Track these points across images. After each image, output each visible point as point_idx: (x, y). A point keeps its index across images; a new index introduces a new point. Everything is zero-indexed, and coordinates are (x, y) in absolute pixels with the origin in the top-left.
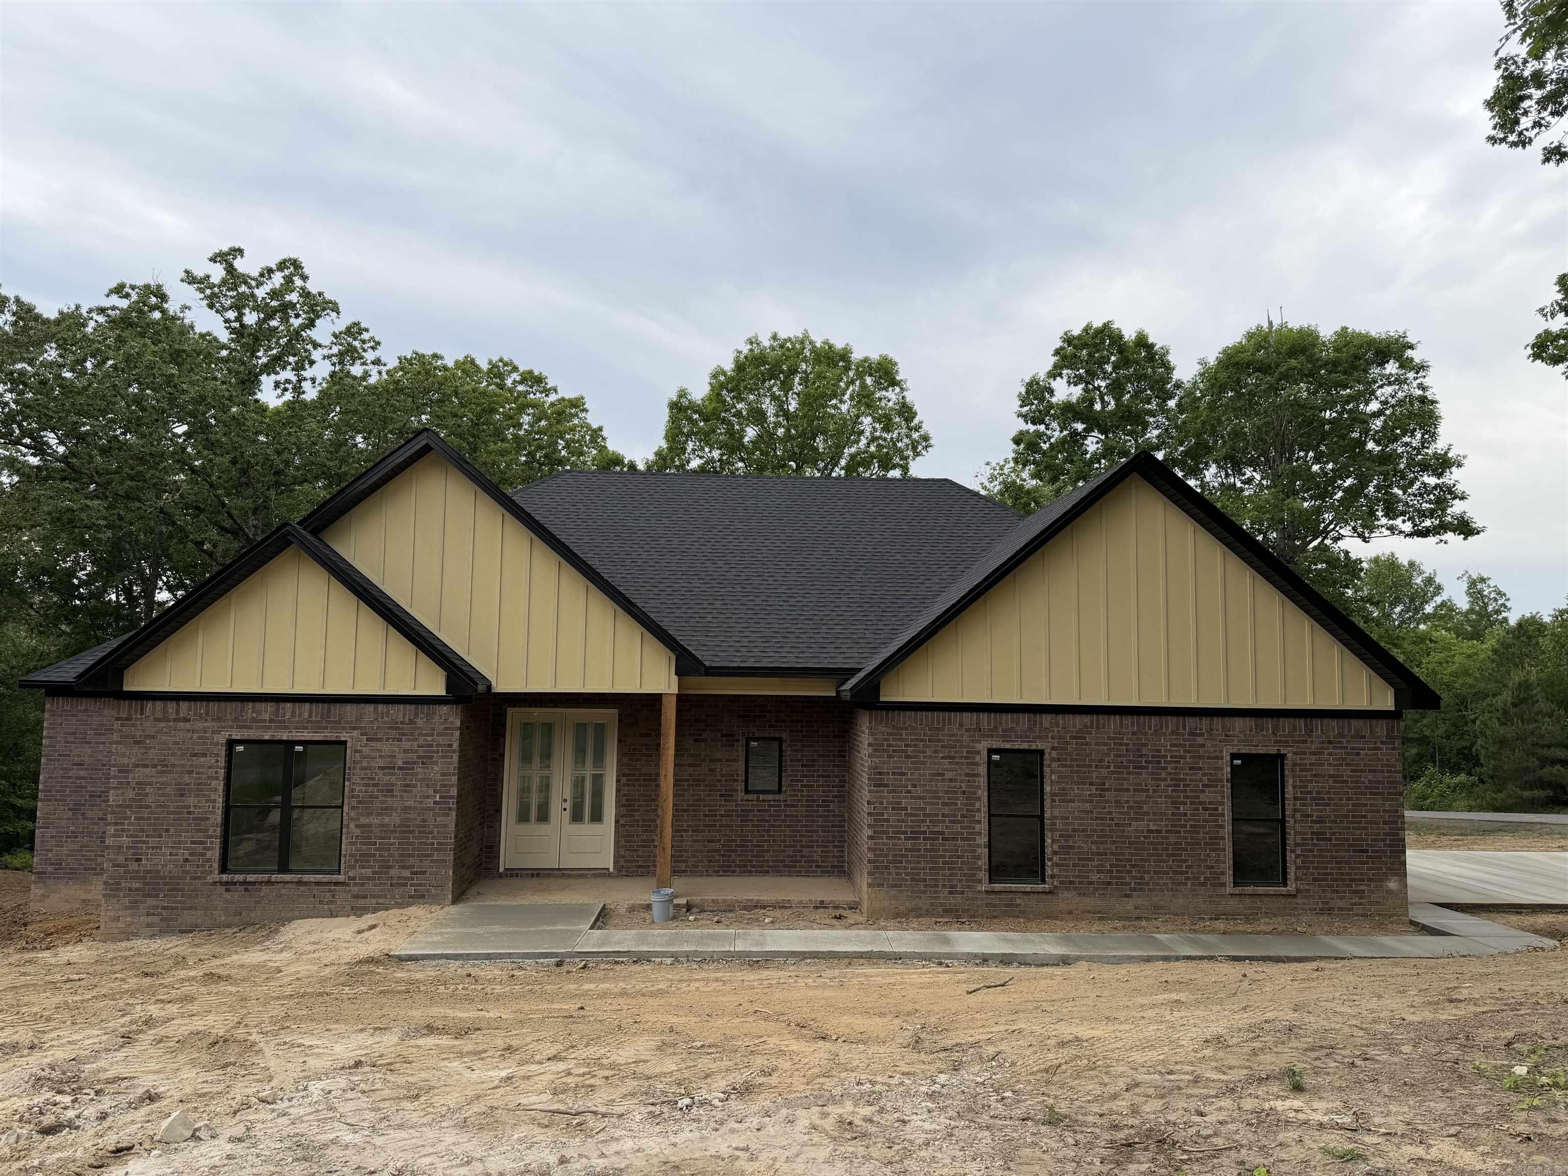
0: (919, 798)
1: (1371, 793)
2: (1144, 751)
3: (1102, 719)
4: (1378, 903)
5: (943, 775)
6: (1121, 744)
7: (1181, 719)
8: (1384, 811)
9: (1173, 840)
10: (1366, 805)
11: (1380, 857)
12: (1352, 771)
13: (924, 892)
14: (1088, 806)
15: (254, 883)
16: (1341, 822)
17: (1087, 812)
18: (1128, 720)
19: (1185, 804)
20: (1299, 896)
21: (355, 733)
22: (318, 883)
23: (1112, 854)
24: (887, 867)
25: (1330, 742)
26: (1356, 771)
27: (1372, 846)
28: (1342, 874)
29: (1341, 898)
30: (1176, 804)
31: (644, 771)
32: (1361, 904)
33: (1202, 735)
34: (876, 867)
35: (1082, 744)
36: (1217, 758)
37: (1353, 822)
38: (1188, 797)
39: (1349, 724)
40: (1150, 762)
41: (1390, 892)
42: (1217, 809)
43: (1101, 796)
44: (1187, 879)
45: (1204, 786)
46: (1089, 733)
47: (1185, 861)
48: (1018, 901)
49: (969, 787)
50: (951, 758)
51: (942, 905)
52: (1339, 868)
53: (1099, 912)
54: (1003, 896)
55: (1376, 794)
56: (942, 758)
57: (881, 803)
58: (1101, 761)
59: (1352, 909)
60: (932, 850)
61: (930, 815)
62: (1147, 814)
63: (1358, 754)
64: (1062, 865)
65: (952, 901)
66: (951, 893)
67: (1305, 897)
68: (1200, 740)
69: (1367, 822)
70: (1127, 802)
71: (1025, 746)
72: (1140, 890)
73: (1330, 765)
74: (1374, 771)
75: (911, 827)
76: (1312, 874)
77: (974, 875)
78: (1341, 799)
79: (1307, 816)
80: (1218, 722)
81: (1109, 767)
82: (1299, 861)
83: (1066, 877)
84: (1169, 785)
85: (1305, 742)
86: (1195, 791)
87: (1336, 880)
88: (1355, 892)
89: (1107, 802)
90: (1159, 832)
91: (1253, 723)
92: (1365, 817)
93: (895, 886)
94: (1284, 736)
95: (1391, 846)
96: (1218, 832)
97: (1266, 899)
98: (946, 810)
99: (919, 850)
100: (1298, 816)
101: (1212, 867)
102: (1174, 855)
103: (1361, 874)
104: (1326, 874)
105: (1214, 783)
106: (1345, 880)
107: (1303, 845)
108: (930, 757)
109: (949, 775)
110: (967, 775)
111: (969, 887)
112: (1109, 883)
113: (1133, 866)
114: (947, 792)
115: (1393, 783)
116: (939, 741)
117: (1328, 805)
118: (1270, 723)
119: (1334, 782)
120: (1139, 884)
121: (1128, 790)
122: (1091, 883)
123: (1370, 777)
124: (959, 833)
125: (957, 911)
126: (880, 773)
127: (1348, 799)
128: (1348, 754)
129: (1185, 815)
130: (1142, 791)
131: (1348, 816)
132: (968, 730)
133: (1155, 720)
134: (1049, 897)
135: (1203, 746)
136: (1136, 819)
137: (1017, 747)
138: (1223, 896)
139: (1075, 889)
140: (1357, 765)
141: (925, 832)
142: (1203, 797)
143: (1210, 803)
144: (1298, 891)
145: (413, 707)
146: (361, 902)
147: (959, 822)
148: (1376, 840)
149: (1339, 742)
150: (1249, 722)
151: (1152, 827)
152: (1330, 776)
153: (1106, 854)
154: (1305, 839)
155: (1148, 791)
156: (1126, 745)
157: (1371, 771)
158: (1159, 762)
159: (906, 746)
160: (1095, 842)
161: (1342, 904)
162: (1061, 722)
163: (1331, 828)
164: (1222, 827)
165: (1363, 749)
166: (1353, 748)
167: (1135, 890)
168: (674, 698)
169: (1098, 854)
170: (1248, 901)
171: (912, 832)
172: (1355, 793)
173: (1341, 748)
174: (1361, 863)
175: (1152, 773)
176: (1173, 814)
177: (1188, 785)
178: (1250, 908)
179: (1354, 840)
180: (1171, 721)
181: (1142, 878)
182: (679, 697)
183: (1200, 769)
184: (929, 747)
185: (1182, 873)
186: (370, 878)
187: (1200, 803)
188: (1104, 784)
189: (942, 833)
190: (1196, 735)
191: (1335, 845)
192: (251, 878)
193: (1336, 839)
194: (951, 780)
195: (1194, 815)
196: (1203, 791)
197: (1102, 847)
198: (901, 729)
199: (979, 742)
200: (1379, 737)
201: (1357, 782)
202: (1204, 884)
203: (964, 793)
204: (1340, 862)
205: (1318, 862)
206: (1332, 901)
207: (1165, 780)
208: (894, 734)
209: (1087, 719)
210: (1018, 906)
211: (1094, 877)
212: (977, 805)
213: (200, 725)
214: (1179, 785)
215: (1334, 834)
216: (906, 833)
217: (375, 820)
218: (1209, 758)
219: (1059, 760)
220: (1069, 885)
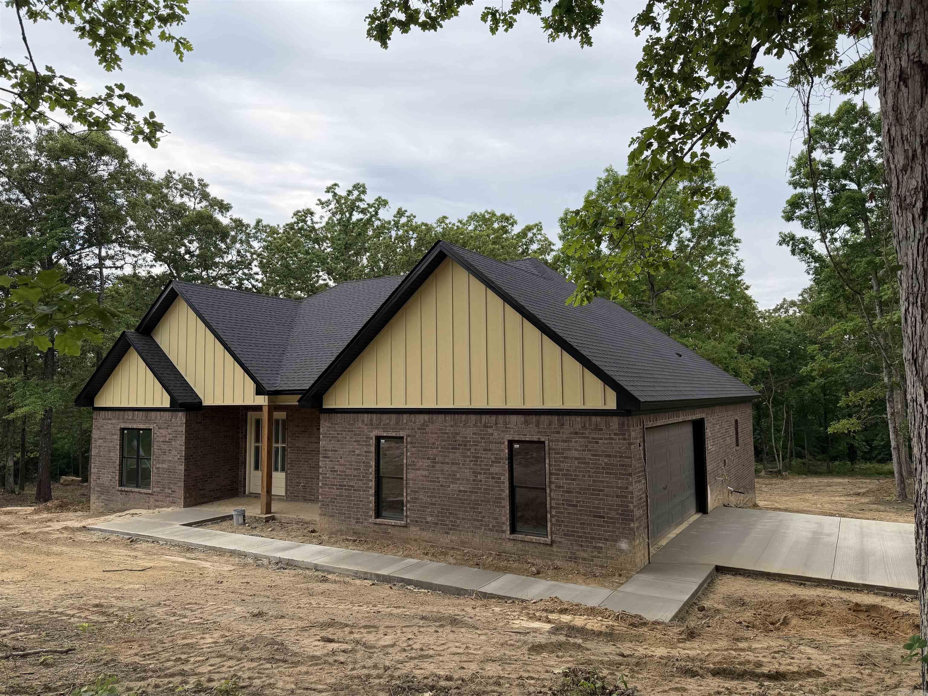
0: (342, 465)
1: (607, 473)
2: (458, 438)
3: (435, 417)
4: (612, 558)
5: (354, 452)
6: (445, 433)
7: (479, 416)
8: (617, 487)
9: (473, 498)
10: (603, 482)
11: (614, 523)
12: (592, 455)
13: (344, 521)
14: (426, 473)
15: (127, 492)
16: (584, 493)
17: (425, 476)
18: (449, 417)
19: (481, 474)
20: (555, 545)
21: (155, 425)
22: (145, 494)
23: (439, 505)
24: (328, 505)
25: (576, 433)
26: (595, 455)
27: (608, 514)
28: (585, 533)
29: (584, 551)
30: (475, 473)
31: (297, 445)
32: (599, 557)
33: (491, 427)
34: (323, 505)
35: (423, 433)
36: (500, 443)
37: (592, 494)
38: (483, 469)
39: (590, 420)
40: (461, 445)
41: (621, 551)
42: (500, 478)
43: (433, 467)
44: (482, 525)
45: (493, 462)
46: (427, 426)
47: (480, 513)
48: (390, 530)
49: (366, 459)
50: (358, 441)
51: (353, 529)
52: (583, 528)
53: (431, 542)
54: (382, 527)
55: (611, 474)
56: (354, 441)
57: (326, 468)
58: (434, 444)
59: (592, 561)
60: (348, 496)
61: (348, 475)
62: (458, 479)
63: (597, 443)
64: (412, 510)
65: (357, 527)
66: (357, 522)
67: (558, 547)
68: (490, 431)
69: (603, 495)
70: (447, 471)
71: (394, 434)
72: (454, 530)
73: (576, 450)
74: (610, 456)
75: (339, 482)
76: (563, 531)
77: (368, 513)
78: (584, 476)
79: (559, 487)
80: (501, 418)
81: (438, 448)
82: (554, 520)
83: (414, 517)
84: (472, 461)
85: (558, 433)
86: (487, 465)
87: (581, 537)
88: (595, 547)
89: (436, 470)
90: (465, 492)
91: (523, 419)
92: (602, 491)
93: (331, 516)
94: (543, 428)
95: (622, 515)
96: (500, 494)
97: (531, 545)
98: (355, 473)
99: (342, 496)
100: (553, 486)
101: (497, 519)
102: (474, 508)
103: (599, 535)
104: (574, 532)
105: (497, 461)
106: (587, 537)
107: (557, 508)
108: (349, 441)
109: (357, 452)
110: (366, 452)
111: (365, 519)
112: (437, 524)
113: (450, 513)
114: (356, 462)
115: (623, 465)
116: (352, 431)
117: (574, 480)
118: (534, 418)
119: (579, 463)
120: (453, 525)
121: (448, 463)
122: (427, 522)
123: (606, 460)
124: (361, 487)
125: (359, 533)
126: (326, 450)
127: (589, 476)
128: (590, 442)
129: (481, 481)
130: (457, 464)
131: (589, 489)
132: (366, 425)
133: (464, 417)
134: (405, 529)
135: (492, 434)
136: (453, 483)
137: (390, 435)
138: (504, 539)
139: (419, 525)
140: (596, 451)
141: (345, 486)
142: (492, 470)
143: (496, 474)
144: (552, 542)
145: (171, 413)
146: (157, 503)
147: (361, 480)
148: (610, 509)
149: (582, 434)
150: (521, 418)
151: (462, 489)
152: (576, 458)
153: (435, 504)
154: (558, 504)
155: (459, 464)
156: (447, 433)
157: (606, 456)
158: (465, 445)
159: (338, 434)
160: (430, 497)
161: (585, 555)
162: (413, 419)
163: (577, 497)
164: (503, 491)
165: (601, 439)
166: (593, 438)
167: (451, 529)
168: (267, 407)
169: (432, 504)
170: (520, 545)
171: (339, 485)
172: (595, 472)
173: (584, 438)
174: (599, 526)
175: (462, 453)
176: (474, 480)
177: (482, 461)
178: (521, 550)
179: (593, 507)
180: (473, 417)
181: (456, 522)
182: (269, 406)
183: (490, 450)
184: (348, 435)
185: (478, 520)
186: (159, 493)
187: (490, 474)
188: (435, 459)
189: (353, 486)
190: (487, 427)
191: (580, 510)
192: (126, 489)
193: (581, 506)
194: (358, 455)
195: (486, 482)
196: (492, 466)
197: (434, 500)
198: (335, 424)
199: (372, 432)
200: (612, 430)
201: (595, 464)
202: (491, 530)
203: (364, 462)
204: (583, 524)
205: (568, 522)
206: (578, 553)
207: (469, 457)
208: (332, 427)
209: (426, 417)
210: (389, 533)
211: (429, 519)
212: (370, 470)
213: (114, 421)
214: (477, 461)
215: (579, 502)
216: (336, 485)
217: (160, 466)
218: (495, 443)
219: (411, 443)
220: (416, 522)
